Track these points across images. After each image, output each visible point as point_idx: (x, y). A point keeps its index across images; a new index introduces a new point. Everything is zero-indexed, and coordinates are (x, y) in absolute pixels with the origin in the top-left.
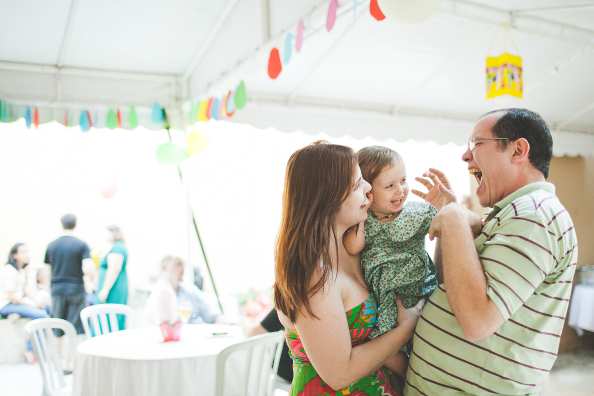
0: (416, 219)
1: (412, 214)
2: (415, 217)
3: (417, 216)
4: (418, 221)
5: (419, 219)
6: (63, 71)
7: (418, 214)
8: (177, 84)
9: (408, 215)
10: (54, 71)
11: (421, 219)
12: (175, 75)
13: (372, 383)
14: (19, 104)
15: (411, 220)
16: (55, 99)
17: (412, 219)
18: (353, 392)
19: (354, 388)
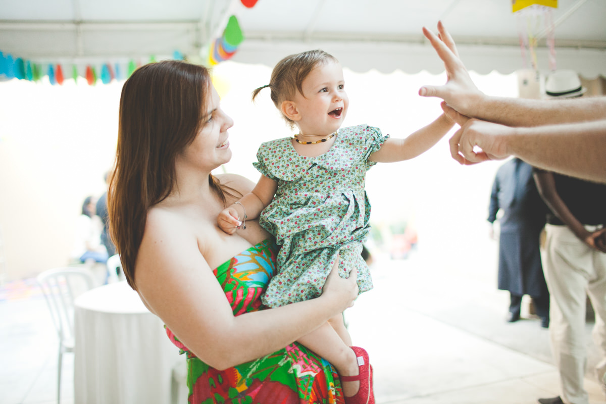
0: (355, 141)
1: (349, 137)
2: (353, 139)
3: (356, 137)
4: (358, 141)
5: (359, 139)
6: (82, 27)
7: (356, 134)
8: (198, 30)
9: (344, 140)
10: (72, 27)
11: (361, 138)
12: (195, 21)
13: (279, 363)
14: (44, 62)
15: (350, 144)
16: (76, 55)
17: (351, 142)
18: (251, 385)
19: (253, 378)
